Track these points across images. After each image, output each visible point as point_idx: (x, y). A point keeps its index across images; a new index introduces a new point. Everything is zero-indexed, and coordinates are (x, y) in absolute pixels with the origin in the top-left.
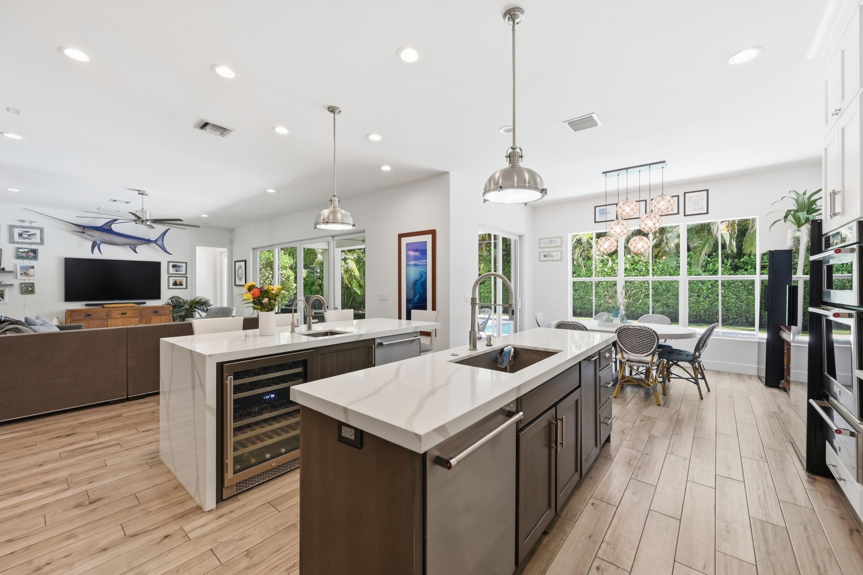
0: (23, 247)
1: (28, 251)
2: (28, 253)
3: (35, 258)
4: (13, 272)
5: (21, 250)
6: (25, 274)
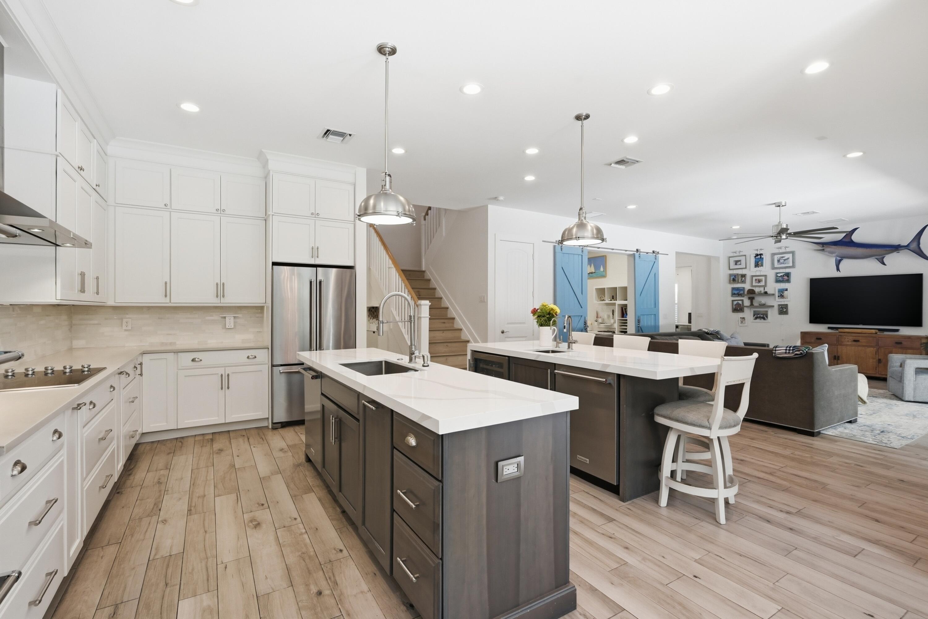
0: (781, 272)
1: (784, 275)
2: (784, 276)
3: (788, 281)
4: (773, 295)
5: (779, 275)
6: (781, 296)
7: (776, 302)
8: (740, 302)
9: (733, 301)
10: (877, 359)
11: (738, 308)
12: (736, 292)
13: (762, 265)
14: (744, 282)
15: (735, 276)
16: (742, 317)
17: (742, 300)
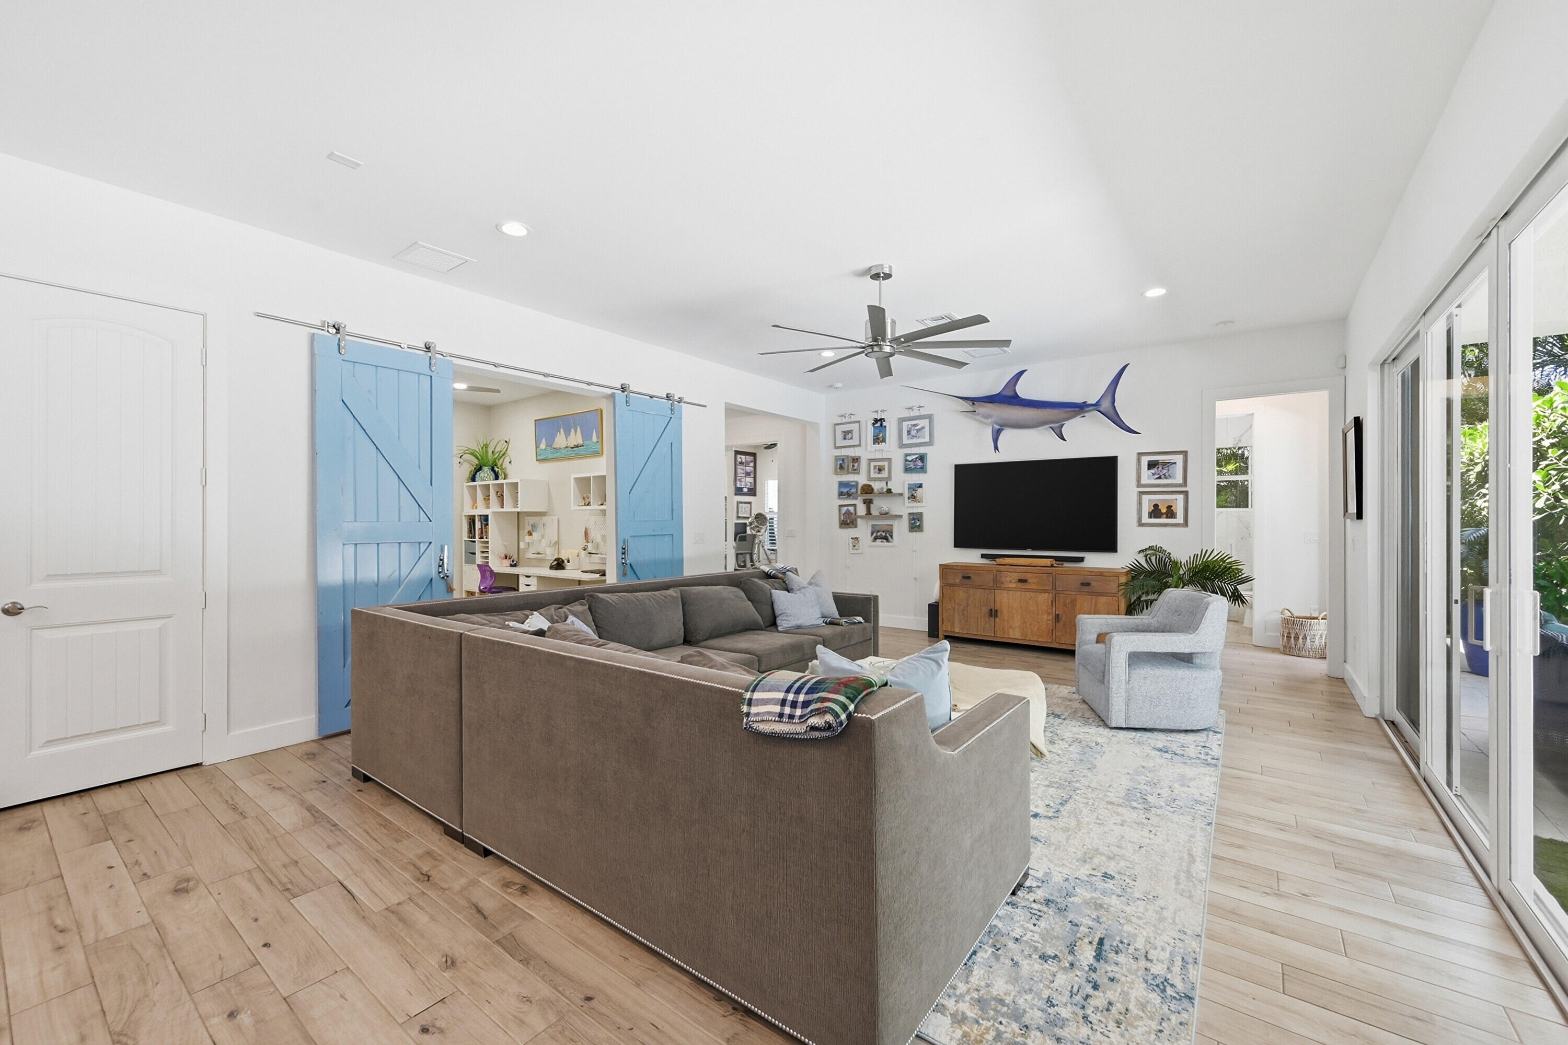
1: (917, 458)
2: (916, 461)
3: (923, 469)
4: (901, 495)
5: (909, 458)
6: (913, 497)
7: (904, 508)
8: (852, 509)
9: (841, 506)
10: (1054, 615)
11: (848, 521)
12: (845, 490)
13: (884, 441)
14: (856, 471)
15: (843, 460)
16: (854, 537)
17: (855, 505)
